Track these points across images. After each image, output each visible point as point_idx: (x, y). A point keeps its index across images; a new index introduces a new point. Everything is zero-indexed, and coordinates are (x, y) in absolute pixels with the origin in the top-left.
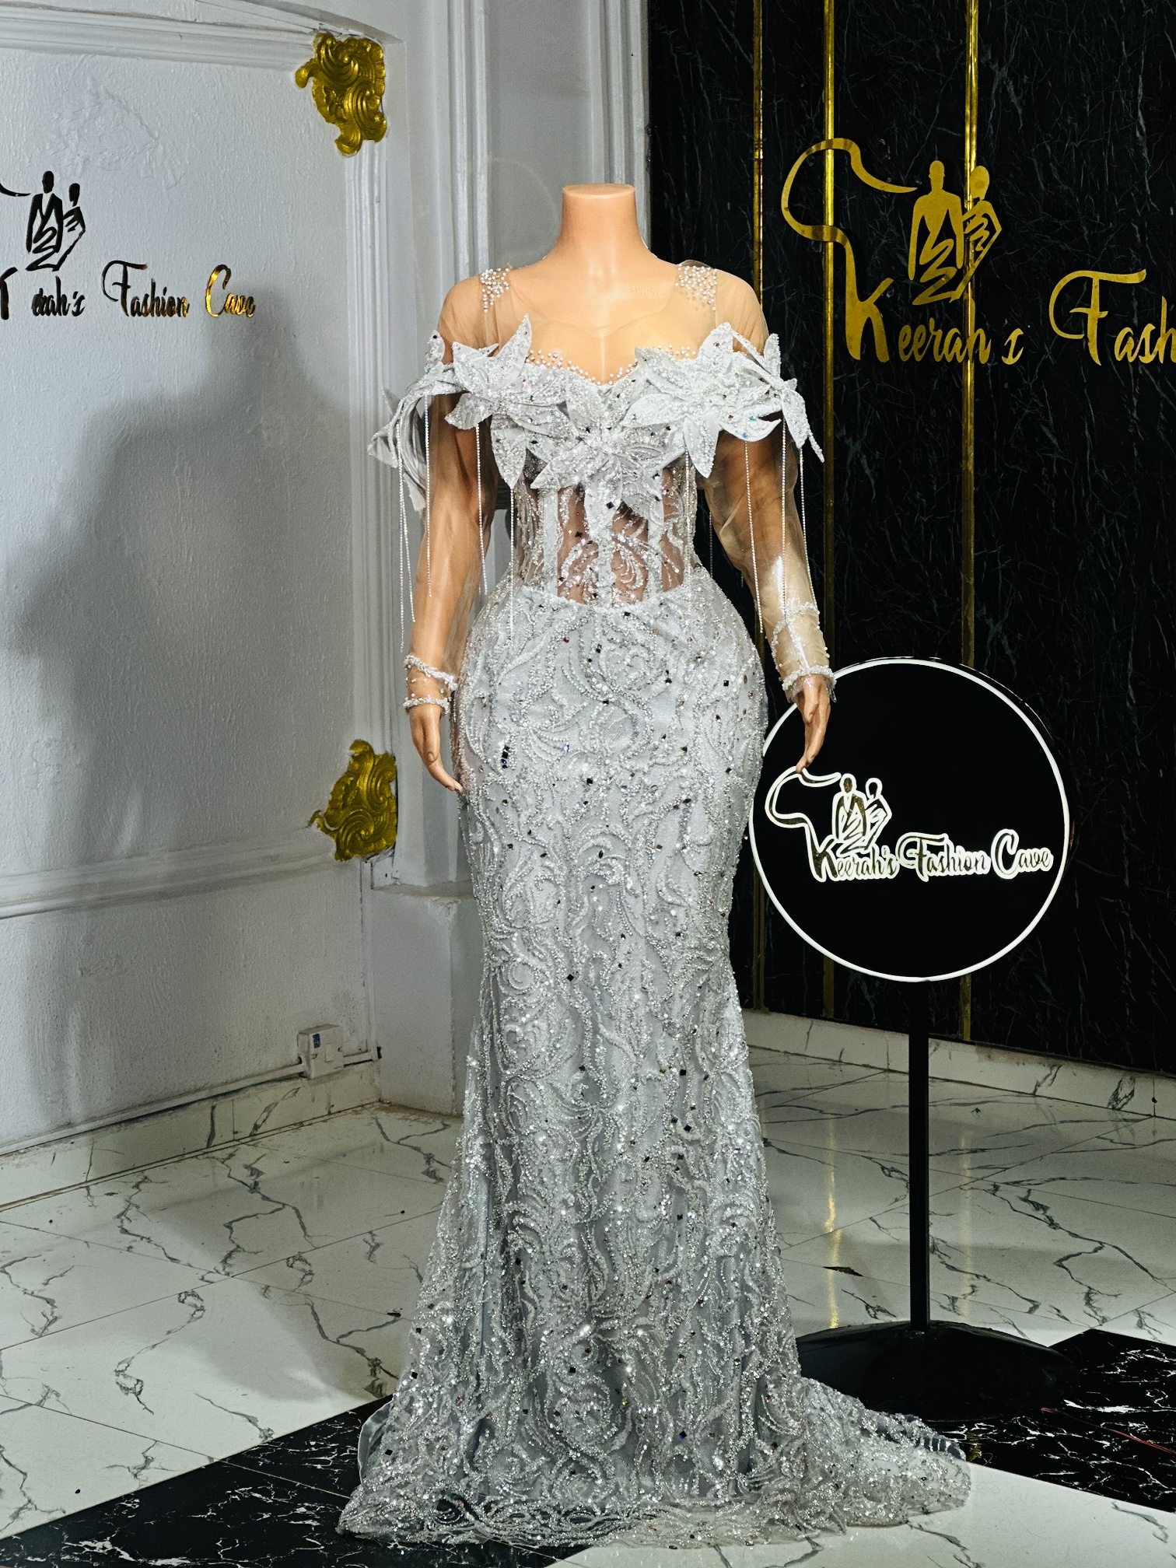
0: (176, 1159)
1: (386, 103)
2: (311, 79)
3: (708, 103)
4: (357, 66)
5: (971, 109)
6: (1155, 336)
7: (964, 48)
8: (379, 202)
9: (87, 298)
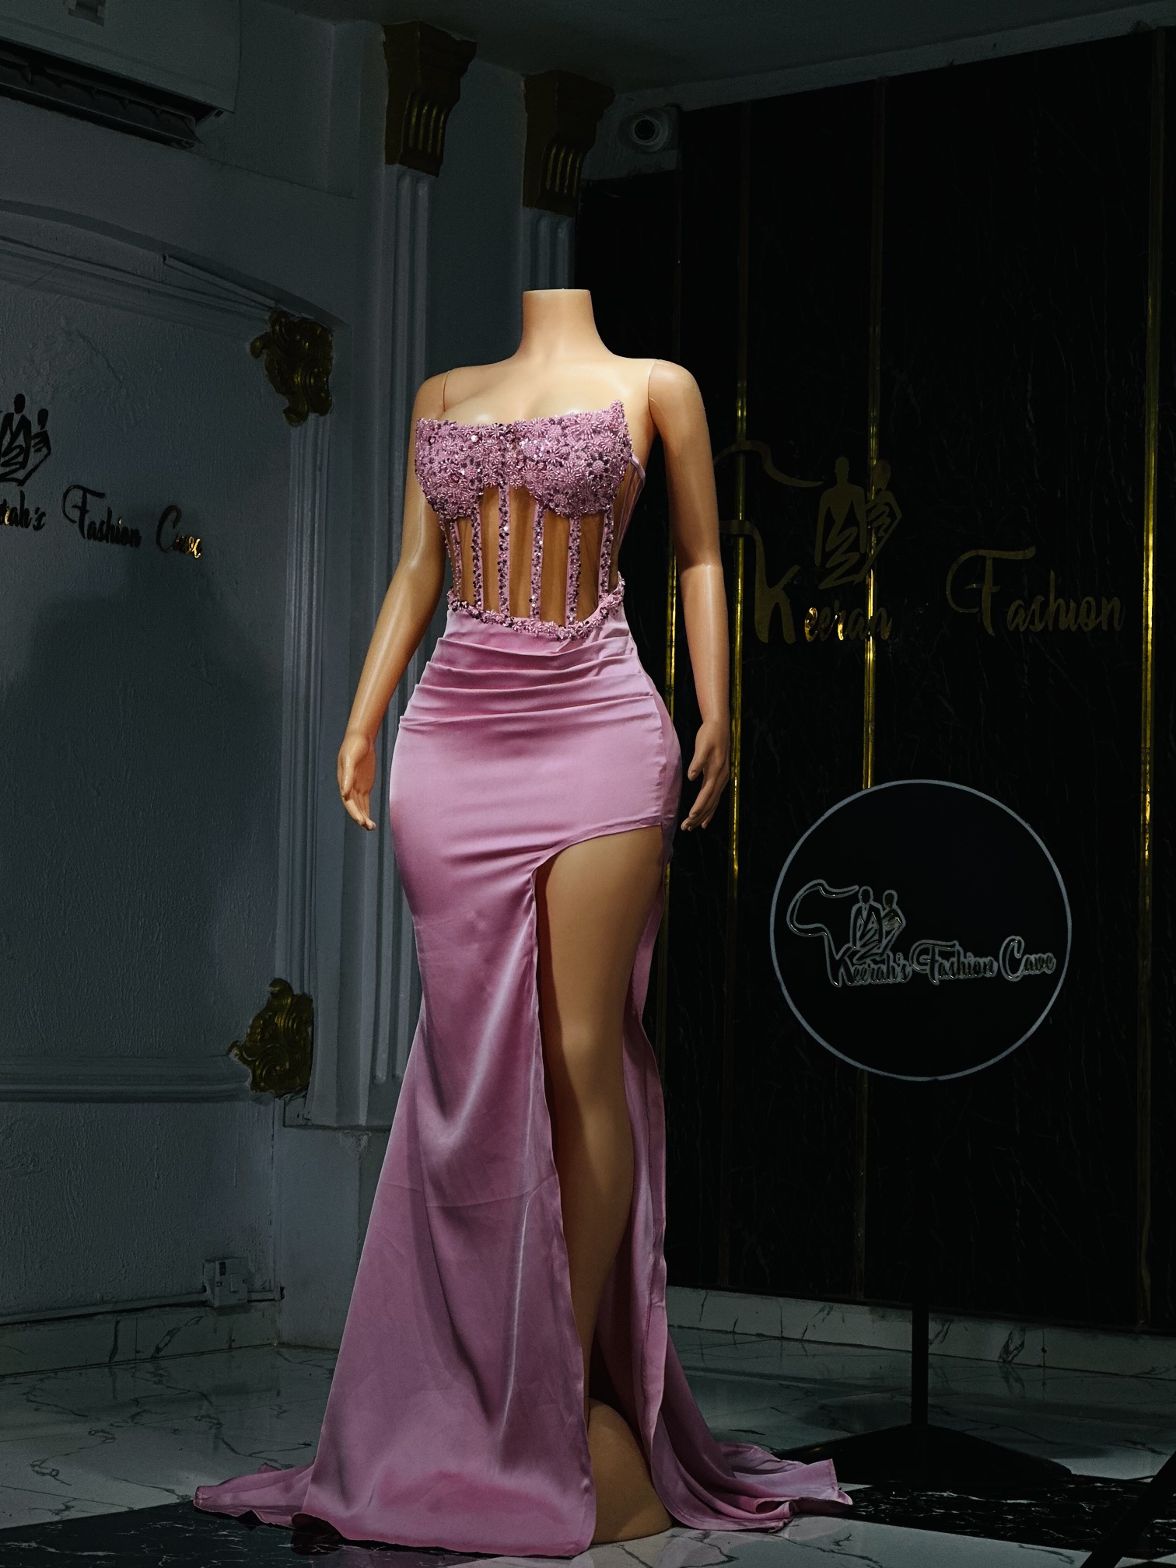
1: (331, 382)
2: (265, 351)
4: (307, 344)
6: (1044, 605)
7: (868, 358)
8: (320, 470)
9: (47, 515)
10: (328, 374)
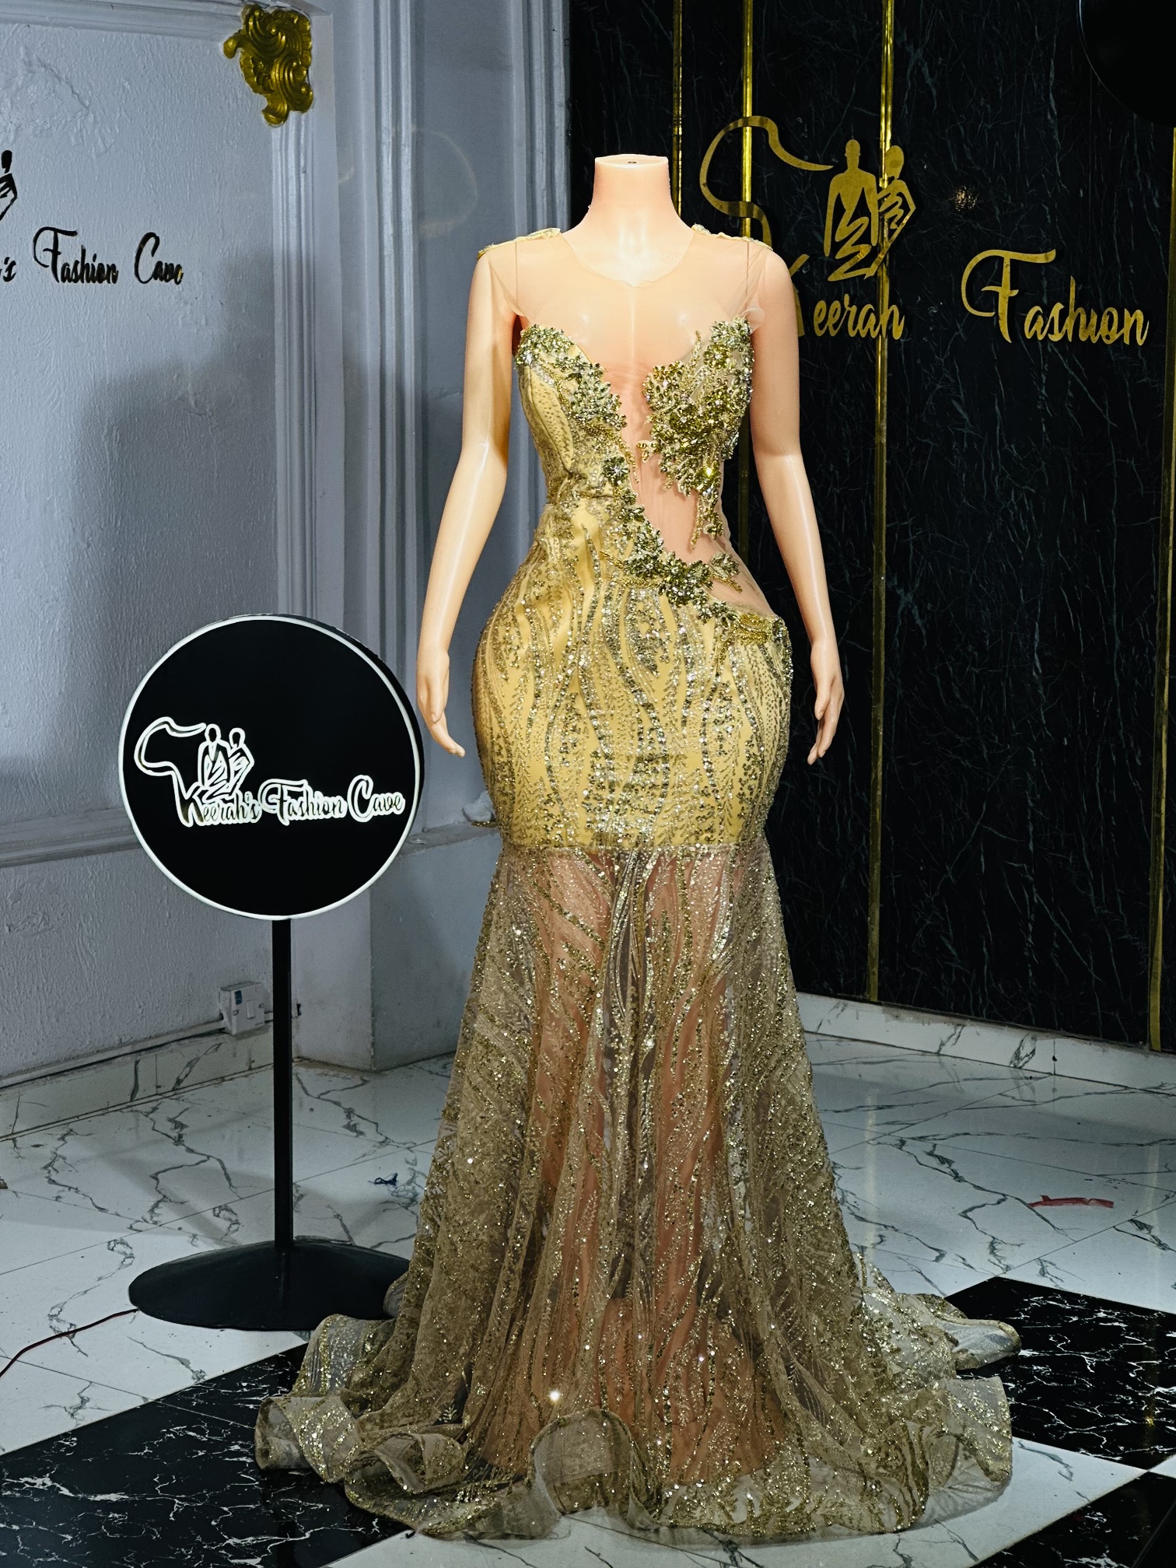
0: (100, 1112)
1: (312, 74)
2: (240, 49)
3: (628, 78)
4: (284, 37)
5: (886, 90)
6: (1063, 315)
7: (881, 29)
8: (305, 172)
9: (17, 263)
10: (307, 67)
